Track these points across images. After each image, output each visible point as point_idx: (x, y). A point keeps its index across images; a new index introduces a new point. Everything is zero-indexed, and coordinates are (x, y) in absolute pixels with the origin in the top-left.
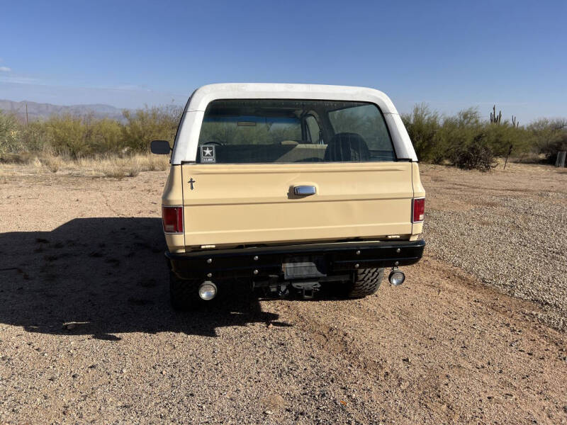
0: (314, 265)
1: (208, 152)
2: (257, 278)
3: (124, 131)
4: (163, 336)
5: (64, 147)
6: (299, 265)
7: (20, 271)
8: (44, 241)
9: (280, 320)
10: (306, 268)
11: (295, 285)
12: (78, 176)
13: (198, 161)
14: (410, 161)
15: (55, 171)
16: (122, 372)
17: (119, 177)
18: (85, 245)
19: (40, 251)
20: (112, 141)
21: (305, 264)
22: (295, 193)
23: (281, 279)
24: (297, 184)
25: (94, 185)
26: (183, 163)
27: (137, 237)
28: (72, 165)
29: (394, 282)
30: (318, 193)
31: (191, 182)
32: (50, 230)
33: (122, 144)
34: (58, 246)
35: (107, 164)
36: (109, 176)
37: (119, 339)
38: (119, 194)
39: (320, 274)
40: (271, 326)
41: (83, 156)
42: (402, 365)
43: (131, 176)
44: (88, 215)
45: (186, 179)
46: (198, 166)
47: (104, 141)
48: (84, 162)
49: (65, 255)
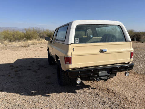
0: (106, 72)
1: (77, 40)
2: (92, 76)
3: (24, 34)
4: (62, 94)
5: (7, 39)
6: (102, 72)
7: (9, 76)
8: (12, 66)
9: (91, 87)
10: (104, 73)
11: (101, 78)
12: (13, 47)
13: (75, 43)
14: (130, 41)
15: (6, 45)
16: (57, 107)
17: (25, 47)
18: (24, 67)
19: (12, 69)
20: (21, 37)
21: (104, 72)
22: (102, 51)
23: (98, 76)
24: (102, 49)
25: (19, 49)
26: (71, 44)
27: (38, 64)
28: (10, 43)
29: (127, 75)
30: (108, 51)
31: (73, 49)
32: (13, 63)
33: (23, 38)
34: (17, 67)
35: (21, 43)
36: (22, 46)
37: (50, 96)
38: (28, 51)
39: (108, 74)
40: (90, 89)
41: (13, 41)
42: (133, 99)
43: (28, 46)
44: (21, 58)
45: (72, 48)
46: (75, 44)
47: (18, 37)
48: (13, 43)
49: (20, 70)
